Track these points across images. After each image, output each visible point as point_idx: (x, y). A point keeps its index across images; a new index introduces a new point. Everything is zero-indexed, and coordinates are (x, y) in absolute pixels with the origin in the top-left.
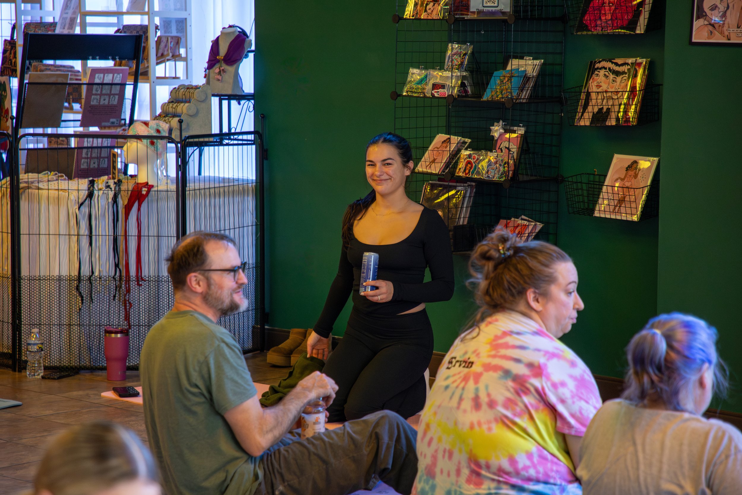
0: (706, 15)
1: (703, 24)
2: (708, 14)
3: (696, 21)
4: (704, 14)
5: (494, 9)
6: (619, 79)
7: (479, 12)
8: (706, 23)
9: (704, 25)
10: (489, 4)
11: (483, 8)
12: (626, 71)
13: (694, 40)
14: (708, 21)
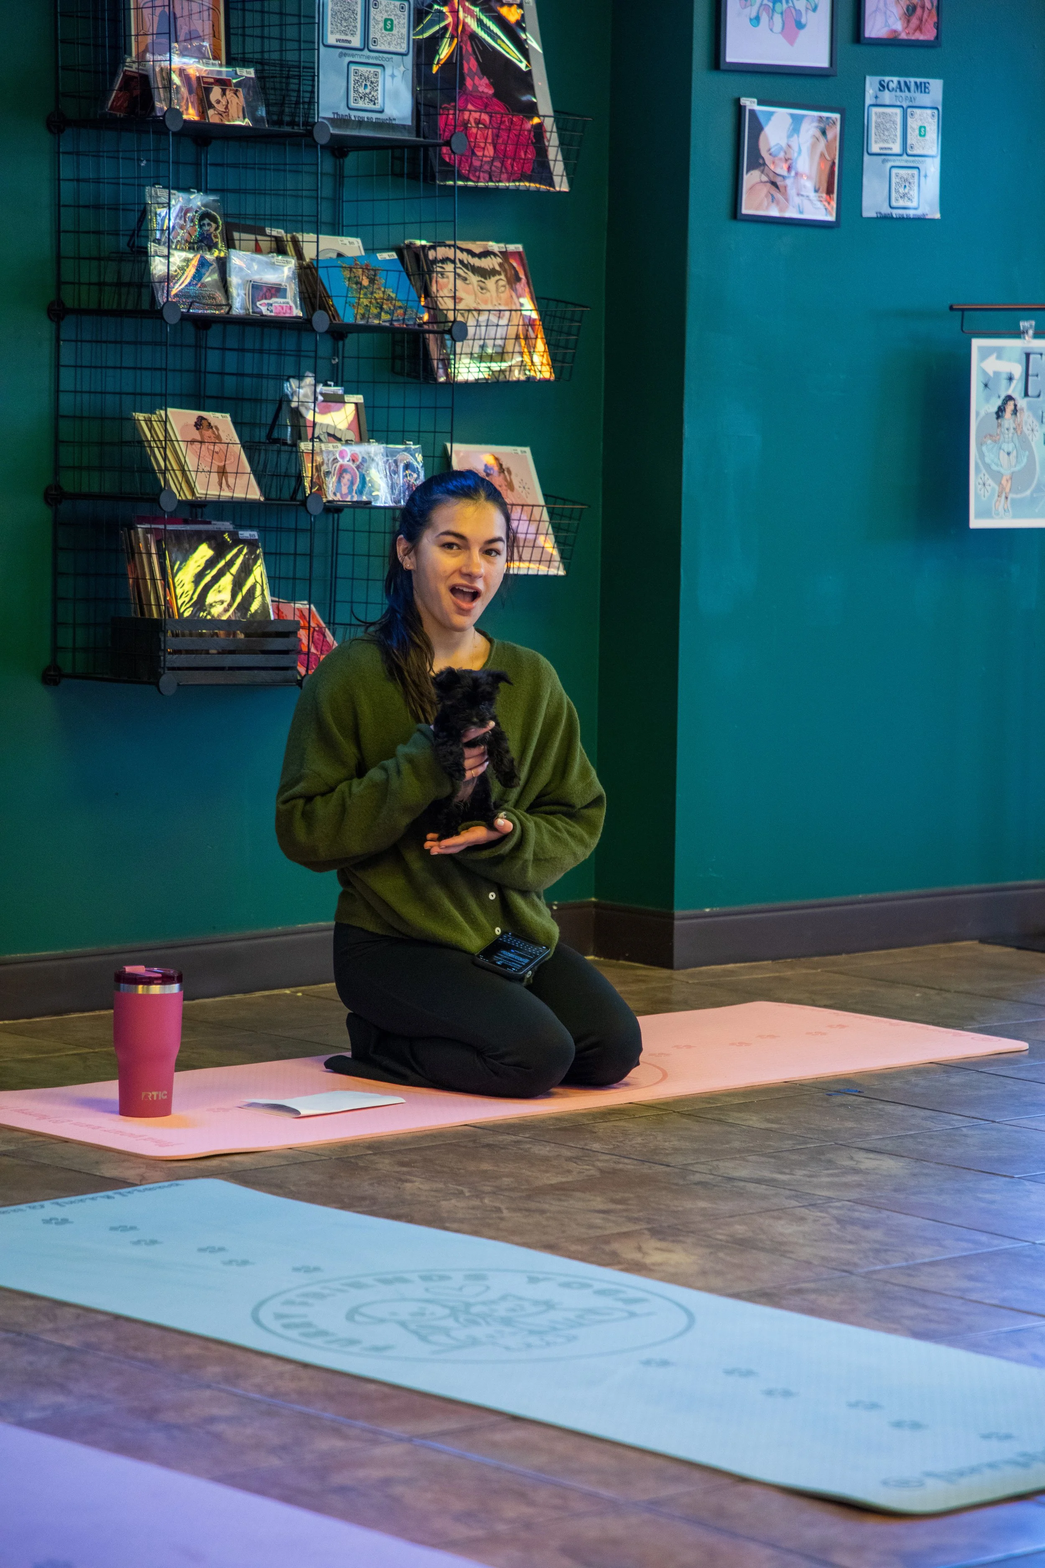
0: (764, 164)
1: (758, 180)
2: (767, 162)
3: (747, 172)
4: (761, 161)
5: (374, 116)
6: (491, 283)
7: (341, 121)
8: (765, 178)
9: (762, 182)
10: (361, 104)
11: (347, 112)
12: (498, 268)
13: (745, 210)
14: (767, 176)
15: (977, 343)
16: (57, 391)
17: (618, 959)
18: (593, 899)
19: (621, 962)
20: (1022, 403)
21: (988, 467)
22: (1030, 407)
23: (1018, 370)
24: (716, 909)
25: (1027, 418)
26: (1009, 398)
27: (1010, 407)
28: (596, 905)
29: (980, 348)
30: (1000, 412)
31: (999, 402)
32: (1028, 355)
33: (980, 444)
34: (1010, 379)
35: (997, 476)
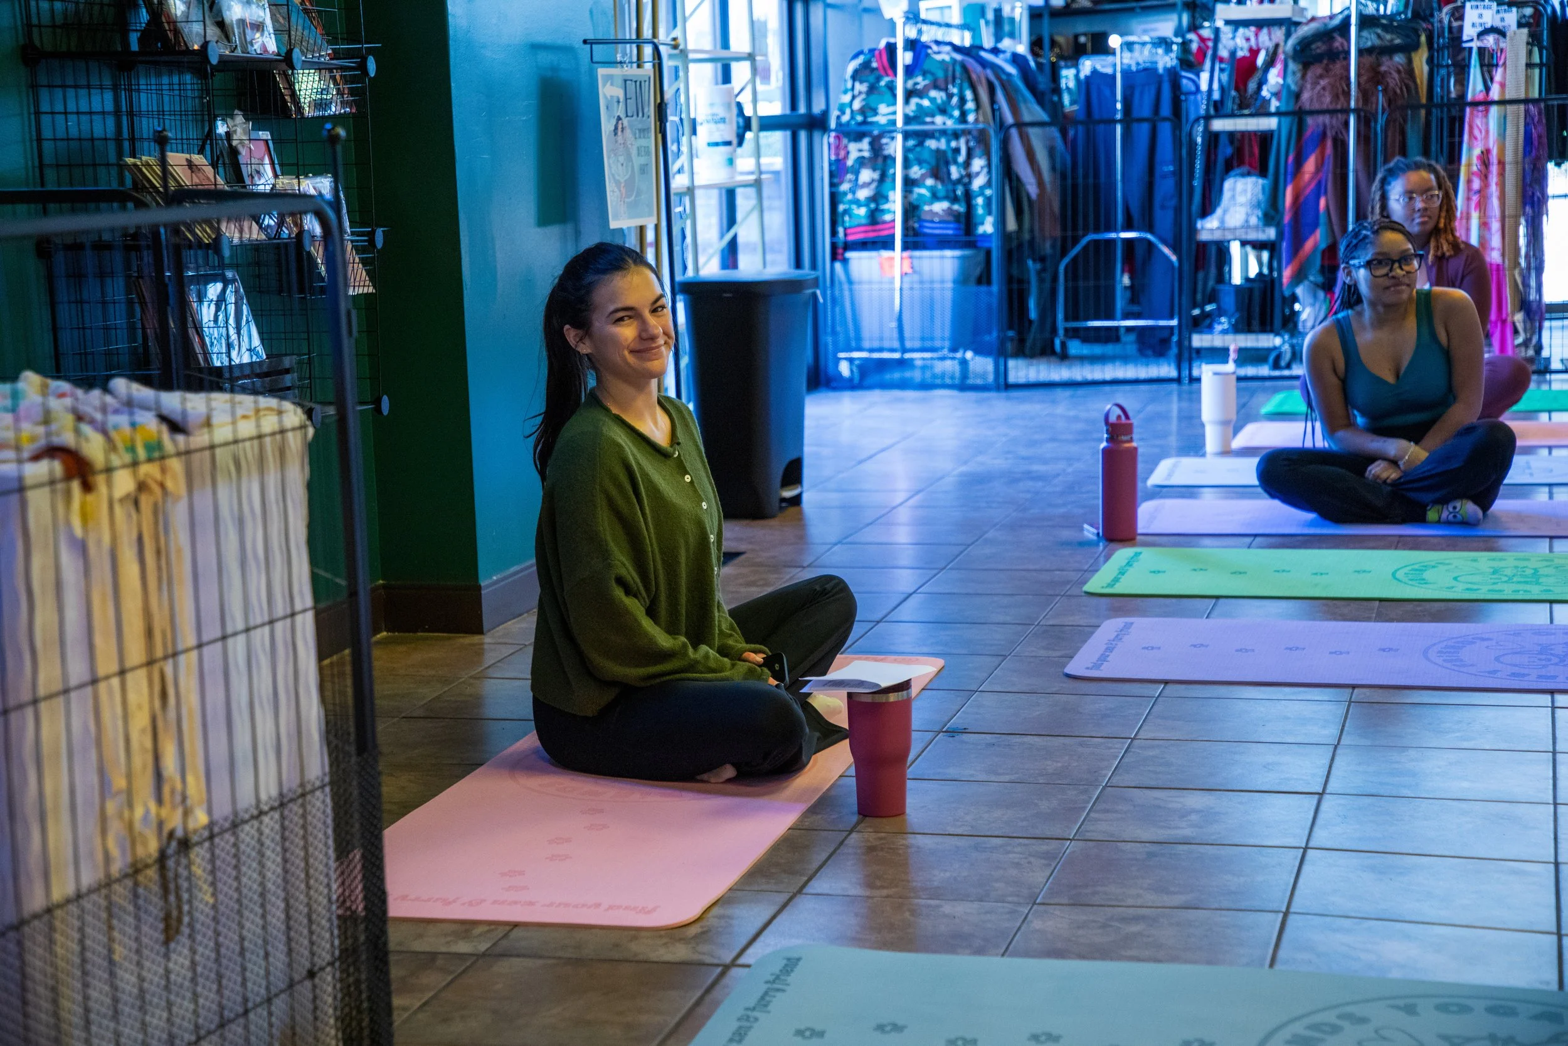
15: (602, 71)
16: (39, 140)
17: (415, 631)
18: (381, 582)
19: (419, 634)
20: (625, 121)
21: (613, 175)
22: (631, 126)
23: (620, 93)
24: (499, 576)
25: (628, 132)
26: (619, 118)
27: (620, 126)
28: (384, 587)
29: (603, 76)
30: (616, 128)
31: (614, 122)
32: (625, 81)
33: (609, 158)
34: (618, 102)
35: (618, 183)
